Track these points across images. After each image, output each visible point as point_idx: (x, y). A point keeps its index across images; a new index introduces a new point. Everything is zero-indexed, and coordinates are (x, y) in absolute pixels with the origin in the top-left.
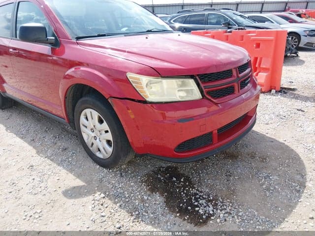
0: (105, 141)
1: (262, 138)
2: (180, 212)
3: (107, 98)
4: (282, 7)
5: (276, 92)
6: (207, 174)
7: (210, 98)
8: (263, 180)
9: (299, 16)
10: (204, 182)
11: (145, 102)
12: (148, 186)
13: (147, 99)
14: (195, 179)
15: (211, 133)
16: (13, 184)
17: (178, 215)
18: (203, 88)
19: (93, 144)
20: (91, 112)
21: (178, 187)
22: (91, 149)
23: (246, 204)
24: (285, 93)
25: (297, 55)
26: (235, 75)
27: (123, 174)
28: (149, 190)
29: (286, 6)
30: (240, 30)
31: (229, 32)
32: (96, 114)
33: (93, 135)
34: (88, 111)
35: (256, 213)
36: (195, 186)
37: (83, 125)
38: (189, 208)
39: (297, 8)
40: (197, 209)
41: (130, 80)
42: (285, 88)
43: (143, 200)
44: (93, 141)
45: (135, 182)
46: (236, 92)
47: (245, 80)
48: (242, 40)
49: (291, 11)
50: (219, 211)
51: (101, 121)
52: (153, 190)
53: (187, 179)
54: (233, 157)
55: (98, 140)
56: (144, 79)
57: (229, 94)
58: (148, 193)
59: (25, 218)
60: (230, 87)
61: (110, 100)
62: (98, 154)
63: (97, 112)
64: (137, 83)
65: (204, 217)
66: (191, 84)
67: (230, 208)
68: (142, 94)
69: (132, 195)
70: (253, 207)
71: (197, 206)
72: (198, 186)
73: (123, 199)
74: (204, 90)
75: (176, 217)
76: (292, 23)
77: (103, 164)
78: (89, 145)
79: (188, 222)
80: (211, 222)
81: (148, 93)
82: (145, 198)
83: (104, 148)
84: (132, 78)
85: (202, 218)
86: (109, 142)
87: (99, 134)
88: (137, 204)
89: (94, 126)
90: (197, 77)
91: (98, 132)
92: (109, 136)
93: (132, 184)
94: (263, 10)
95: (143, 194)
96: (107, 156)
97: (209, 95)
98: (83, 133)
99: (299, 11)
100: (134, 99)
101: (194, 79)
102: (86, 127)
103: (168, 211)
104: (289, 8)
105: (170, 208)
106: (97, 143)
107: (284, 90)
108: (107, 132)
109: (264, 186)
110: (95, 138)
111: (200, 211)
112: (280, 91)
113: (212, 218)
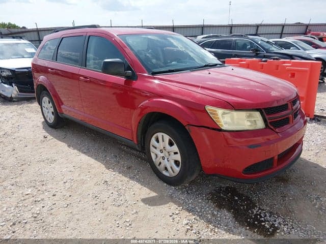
0: (173, 161)
1: (307, 164)
2: (248, 225)
3: (185, 125)
4: (303, 29)
5: (310, 119)
6: (264, 194)
7: (272, 127)
8: (315, 201)
9: (321, 39)
10: (264, 201)
11: (220, 130)
12: (215, 203)
13: (223, 128)
14: (255, 199)
15: (273, 158)
16: (96, 197)
17: (248, 228)
18: (267, 119)
19: (160, 163)
20: (163, 136)
21: (242, 205)
22: (158, 167)
23: (304, 221)
24: (319, 121)
25: (324, 82)
26: (291, 108)
27: (189, 192)
28: (216, 206)
29: (307, 28)
30: (275, 60)
31: (264, 61)
32: (167, 138)
33: (162, 155)
34: (160, 135)
35: (314, 228)
36: (257, 204)
37: (153, 146)
38: (256, 223)
39: (317, 31)
40: (263, 224)
41: (208, 111)
42: (318, 116)
43: (213, 215)
44: (161, 160)
45: (202, 199)
46: (291, 122)
47: (297, 112)
48: (277, 69)
49: (312, 34)
50: (282, 226)
51: (171, 144)
52: (220, 206)
53: (248, 199)
54: (284, 180)
55: (166, 160)
56: (220, 111)
57: (286, 124)
58: (217, 209)
59: (118, 225)
60: (287, 118)
61: (187, 128)
62: (165, 173)
63: (168, 136)
64: (214, 114)
65: (271, 230)
66: (257, 115)
67: (291, 223)
68: (218, 123)
69: (203, 210)
70: (311, 223)
71: (263, 221)
72: (260, 205)
73: (196, 213)
74: (268, 121)
75: (246, 229)
76: (316, 48)
77: (169, 181)
78: (157, 164)
79: (258, 234)
80: (277, 234)
81: (223, 123)
82: (216, 213)
83: (171, 167)
84: (209, 110)
85: (269, 232)
86: (176, 162)
87: (167, 154)
88: (210, 217)
89: (164, 148)
90: (263, 110)
91: (167, 153)
92: (178, 157)
93: (200, 201)
94: (284, 33)
95: (212, 209)
96: (174, 175)
97: (271, 125)
98: (152, 153)
99: (320, 34)
100: (208, 126)
101: (260, 111)
102: (156, 148)
103: (238, 225)
104: (310, 31)
105: (239, 222)
106: (165, 163)
107: (317, 118)
108: (176, 153)
109: (317, 206)
110: (163, 158)
111: (266, 225)
112: (314, 119)
113: (278, 231)
